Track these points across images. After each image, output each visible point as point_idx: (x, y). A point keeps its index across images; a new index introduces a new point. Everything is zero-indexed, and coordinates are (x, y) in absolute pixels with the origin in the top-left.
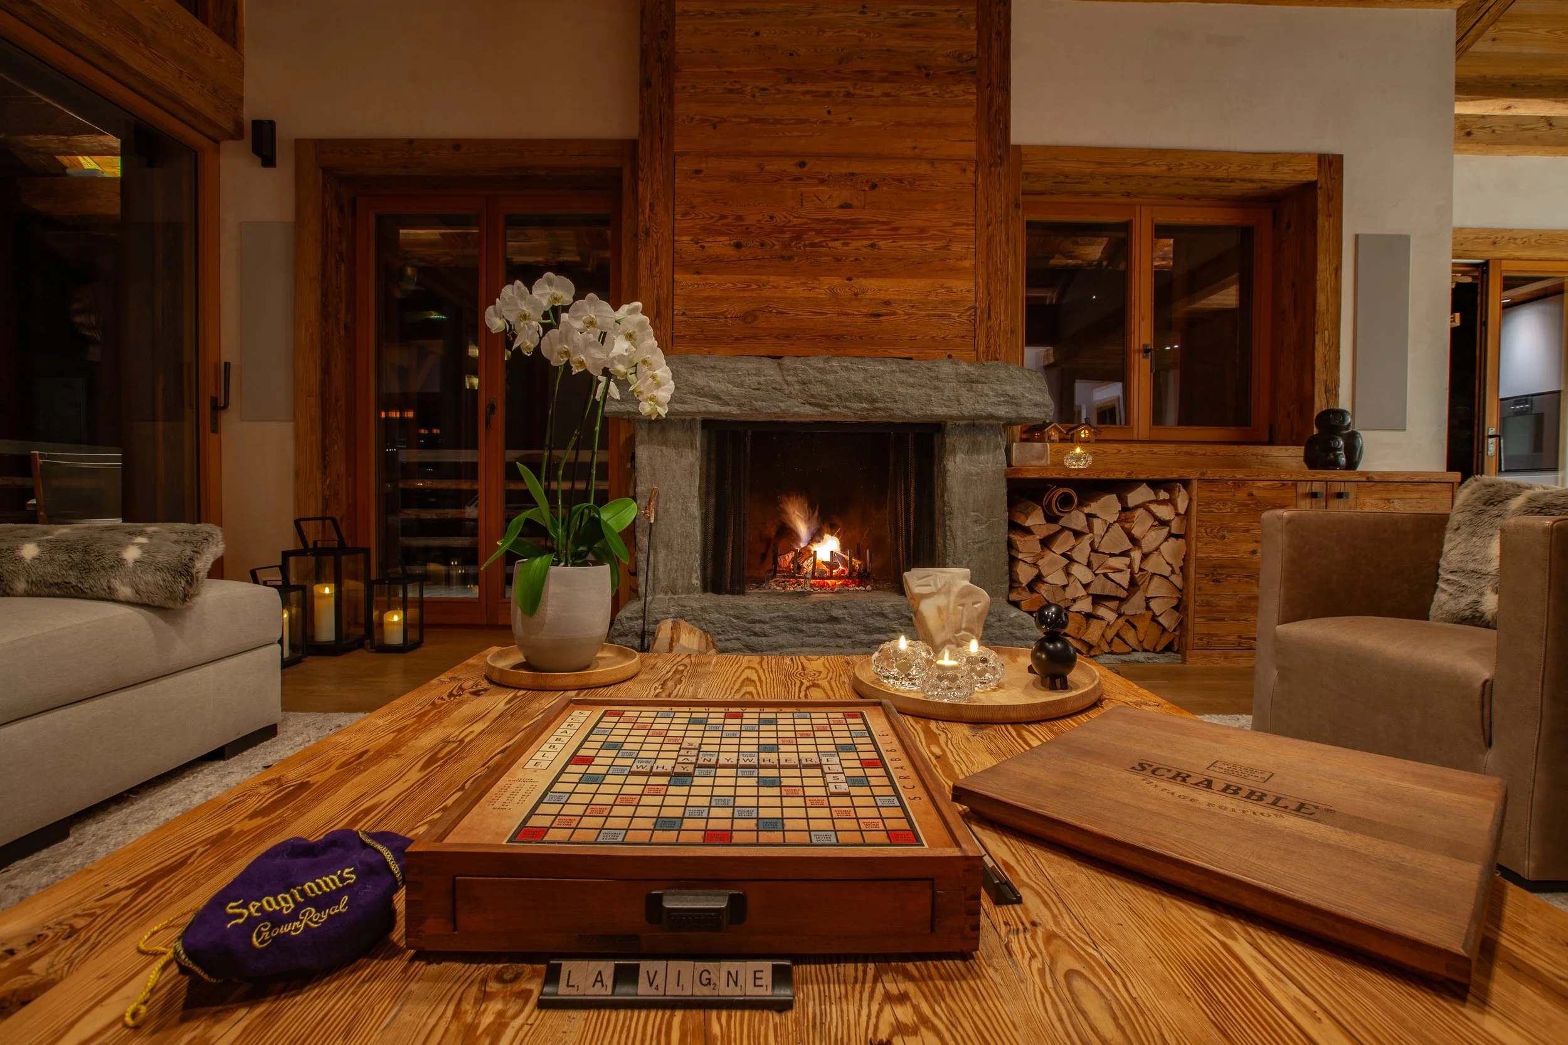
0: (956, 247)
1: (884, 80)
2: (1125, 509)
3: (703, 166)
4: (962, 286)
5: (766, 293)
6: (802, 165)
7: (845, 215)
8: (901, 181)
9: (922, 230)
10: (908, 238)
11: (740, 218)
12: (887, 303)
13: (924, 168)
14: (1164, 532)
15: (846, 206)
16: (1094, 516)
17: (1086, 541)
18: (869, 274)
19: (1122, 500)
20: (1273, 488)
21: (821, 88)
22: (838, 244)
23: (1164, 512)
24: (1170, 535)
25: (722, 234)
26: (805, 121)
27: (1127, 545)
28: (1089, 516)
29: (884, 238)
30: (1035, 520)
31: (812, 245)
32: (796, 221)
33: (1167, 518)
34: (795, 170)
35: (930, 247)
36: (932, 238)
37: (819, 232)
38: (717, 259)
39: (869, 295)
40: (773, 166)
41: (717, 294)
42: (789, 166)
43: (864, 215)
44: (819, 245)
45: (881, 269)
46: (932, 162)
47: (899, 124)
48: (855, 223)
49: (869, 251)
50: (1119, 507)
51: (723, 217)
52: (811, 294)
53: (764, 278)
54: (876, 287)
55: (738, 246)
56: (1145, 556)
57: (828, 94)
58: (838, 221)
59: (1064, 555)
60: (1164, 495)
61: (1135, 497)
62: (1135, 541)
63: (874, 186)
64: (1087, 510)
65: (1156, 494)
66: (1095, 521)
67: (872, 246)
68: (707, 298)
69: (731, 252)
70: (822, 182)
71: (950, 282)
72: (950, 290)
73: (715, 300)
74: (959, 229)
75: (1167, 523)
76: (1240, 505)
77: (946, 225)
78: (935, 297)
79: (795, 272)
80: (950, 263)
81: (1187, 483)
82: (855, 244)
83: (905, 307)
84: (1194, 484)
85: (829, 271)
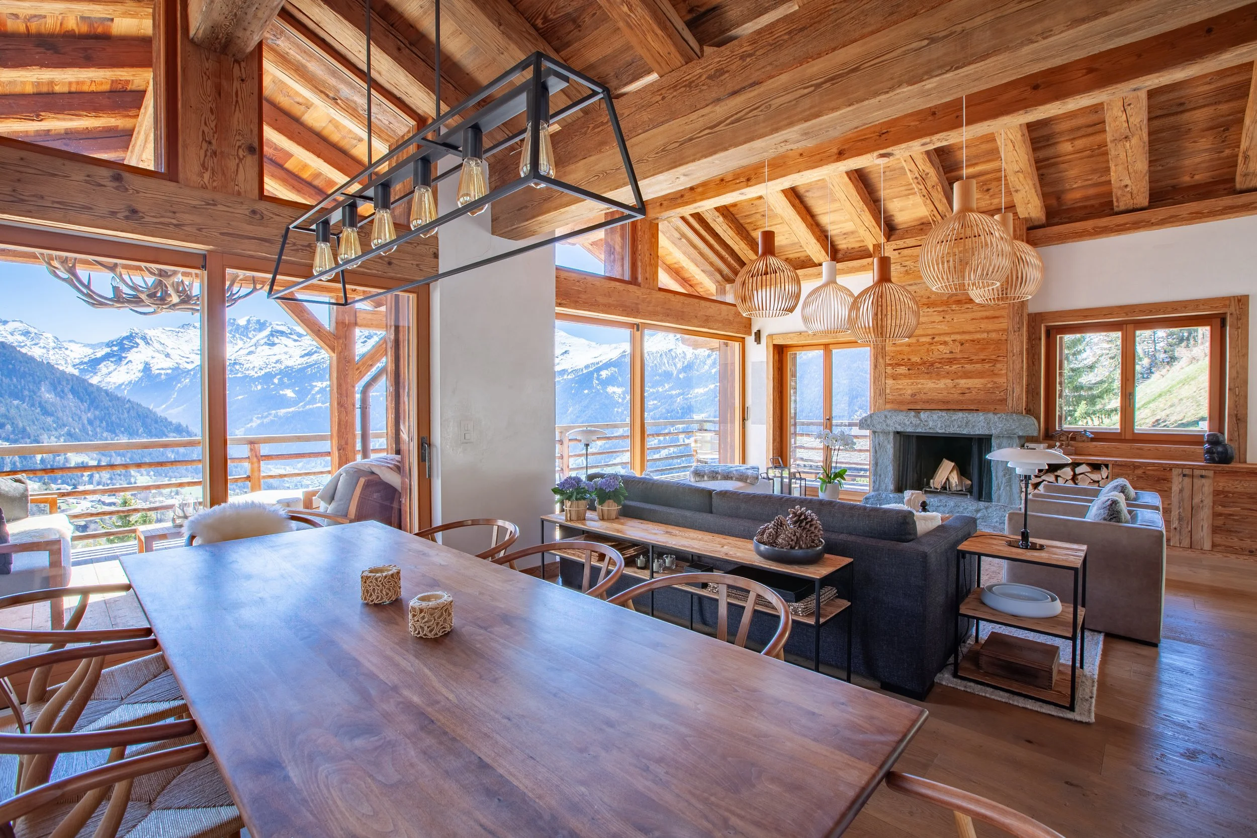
0: (998, 366)
1: (966, 303)
2: (1075, 474)
4: (1002, 381)
5: (919, 386)
6: (933, 338)
7: (950, 356)
8: (973, 341)
9: (984, 360)
10: (977, 363)
11: (909, 359)
12: (969, 389)
13: (985, 335)
15: (951, 352)
16: (1060, 476)
18: (961, 377)
19: (1073, 470)
20: (1156, 470)
21: (941, 309)
22: (947, 367)
23: (1096, 477)
25: (903, 365)
26: (934, 322)
28: (1057, 477)
29: (967, 363)
31: (937, 368)
32: (930, 360)
33: (1097, 479)
34: (930, 340)
35: (987, 366)
36: (988, 362)
37: (940, 363)
38: (901, 374)
39: (960, 386)
40: (923, 339)
41: (901, 387)
42: (928, 339)
43: (958, 356)
44: (940, 368)
45: (967, 375)
46: (987, 332)
47: (973, 319)
48: (955, 359)
49: (960, 369)
50: (1072, 473)
51: (903, 359)
52: (937, 386)
53: (919, 381)
54: (965, 383)
55: (909, 369)
57: (943, 311)
58: (948, 358)
60: (1095, 470)
61: (1079, 470)
63: (962, 344)
64: (1056, 474)
65: (1091, 469)
66: (1059, 478)
67: (962, 367)
68: (897, 388)
69: (906, 372)
70: (941, 344)
71: (996, 380)
72: (995, 383)
73: (900, 389)
74: (999, 359)
75: (1098, 482)
76: (1138, 477)
77: (993, 357)
78: (989, 385)
79: (930, 378)
80: (996, 372)
81: (1107, 466)
82: (955, 367)
83: (976, 390)
84: (1110, 466)
85: (944, 377)
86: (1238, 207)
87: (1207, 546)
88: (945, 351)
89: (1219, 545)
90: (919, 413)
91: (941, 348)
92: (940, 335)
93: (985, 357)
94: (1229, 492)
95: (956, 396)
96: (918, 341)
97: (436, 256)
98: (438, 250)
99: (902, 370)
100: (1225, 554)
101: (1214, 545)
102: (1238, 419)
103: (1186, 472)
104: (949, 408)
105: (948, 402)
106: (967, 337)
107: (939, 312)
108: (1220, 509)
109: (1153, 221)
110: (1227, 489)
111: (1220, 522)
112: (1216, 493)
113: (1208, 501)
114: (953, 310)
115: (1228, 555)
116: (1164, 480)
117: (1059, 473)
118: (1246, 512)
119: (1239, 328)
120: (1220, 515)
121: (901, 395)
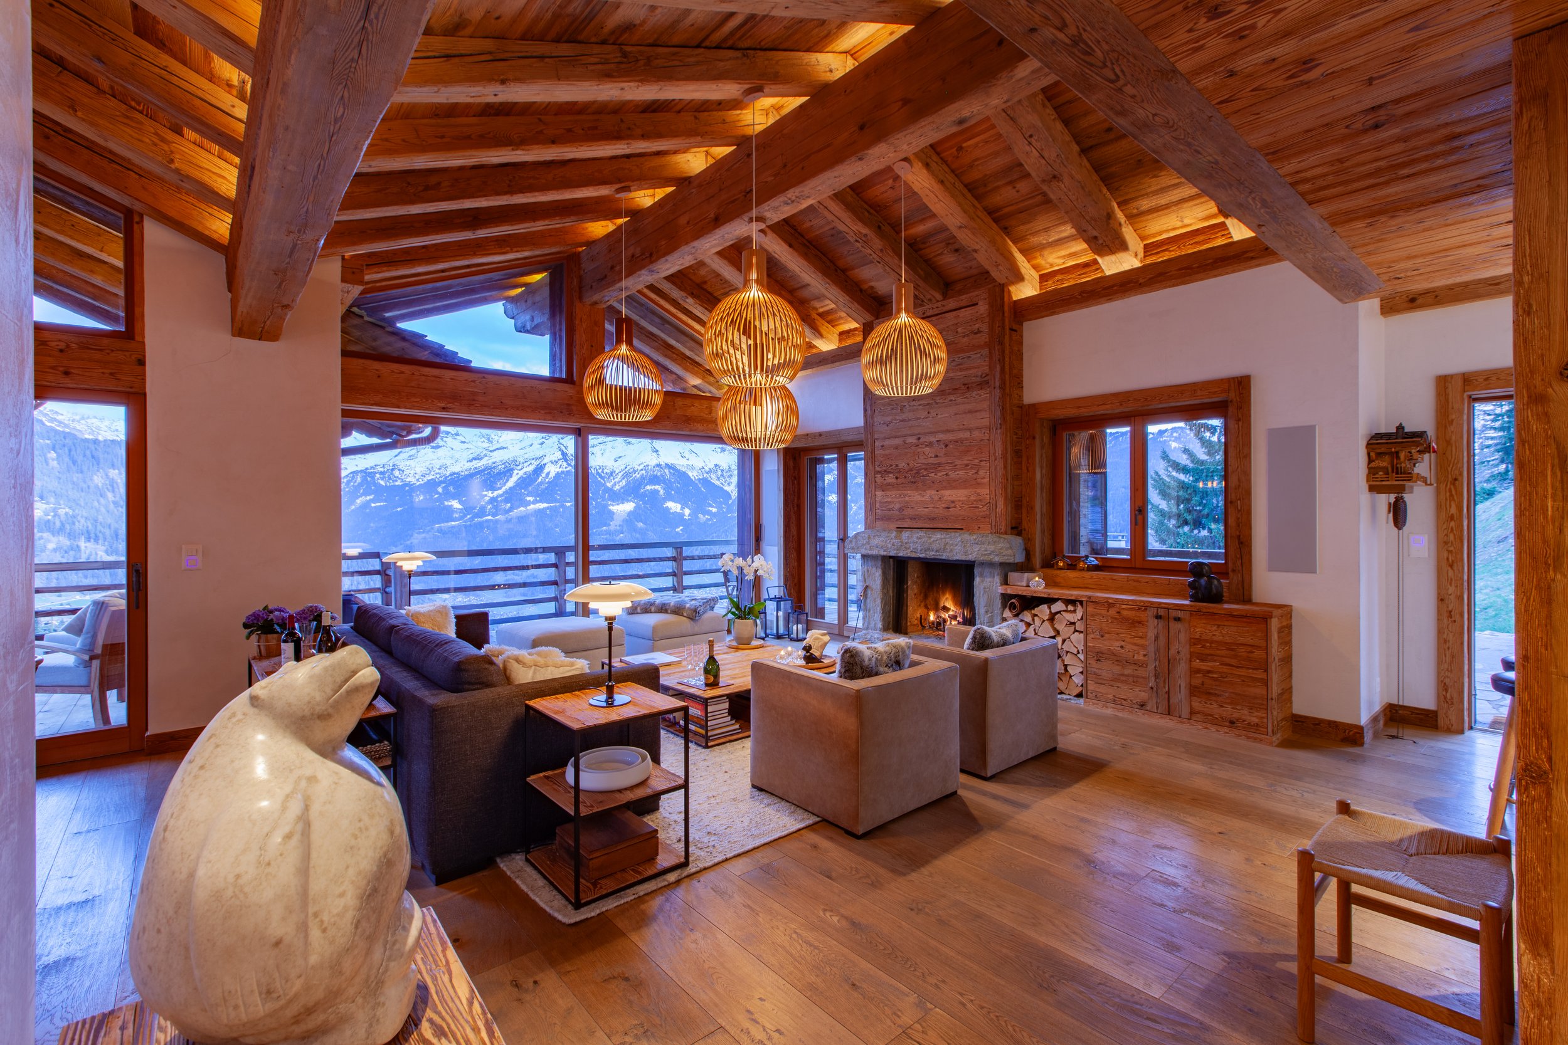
0: (981, 472)
2: (1051, 614)
4: (984, 492)
5: (907, 499)
6: (919, 439)
7: (936, 461)
8: (957, 442)
9: (967, 465)
10: (961, 469)
11: (897, 465)
12: (953, 502)
13: (967, 435)
14: (1072, 628)
15: (936, 456)
16: (1037, 615)
17: (1032, 628)
18: (945, 488)
19: (1050, 609)
21: (926, 402)
22: (933, 475)
23: (1071, 617)
24: (1076, 631)
25: (891, 473)
26: (919, 418)
27: (1055, 633)
28: (1034, 616)
29: (951, 470)
31: (923, 476)
32: (916, 465)
33: (1073, 621)
34: (916, 441)
35: (970, 473)
36: (971, 468)
37: (926, 469)
38: (889, 484)
39: (945, 498)
40: (909, 440)
41: (889, 500)
42: (914, 440)
43: (943, 460)
44: (926, 476)
45: (952, 485)
46: (970, 430)
47: (956, 414)
48: (939, 464)
49: (945, 477)
50: (1048, 612)
51: (892, 465)
52: (923, 499)
53: (906, 492)
54: (949, 494)
55: (897, 478)
56: (1064, 641)
57: (928, 404)
58: (933, 464)
60: (1070, 608)
61: (1056, 608)
62: (1058, 633)
63: (946, 446)
64: (1033, 612)
65: (1067, 606)
66: (1036, 618)
67: (947, 474)
68: (886, 502)
69: (894, 481)
70: (926, 446)
71: (978, 491)
72: (978, 494)
73: (888, 502)
74: (983, 464)
75: (1073, 623)
76: (1112, 618)
77: (976, 462)
78: (972, 498)
79: (917, 489)
80: (979, 480)
81: (1081, 603)
82: (940, 474)
83: (960, 504)
84: (1084, 603)
85: (930, 488)
86: (1229, 258)
87: (1185, 712)
88: (930, 455)
89: (1198, 713)
90: (901, 532)
91: (927, 450)
92: (925, 434)
93: (968, 462)
94: (1206, 641)
95: (941, 511)
96: (904, 441)
97: (142, 362)
98: (144, 356)
99: (890, 479)
100: (1205, 725)
101: (1192, 713)
102: (1241, 543)
103: (1161, 612)
104: (935, 526)
105: (934, 519)
106: (951, 436)
107: (924, 405)
108: (1197, 664)
109: (1141, 281)
110: (1204, 637)
111: (1197, 681)
112: (1193, 642)
113: (1185, 652)
114: (937, 403)
115: (1208, 726)
116: (1139, 623)
117: (1036, 611)
118: (1225, 669)
119: (1239, 420)
120: (1198, 671)
121: (889, 510)
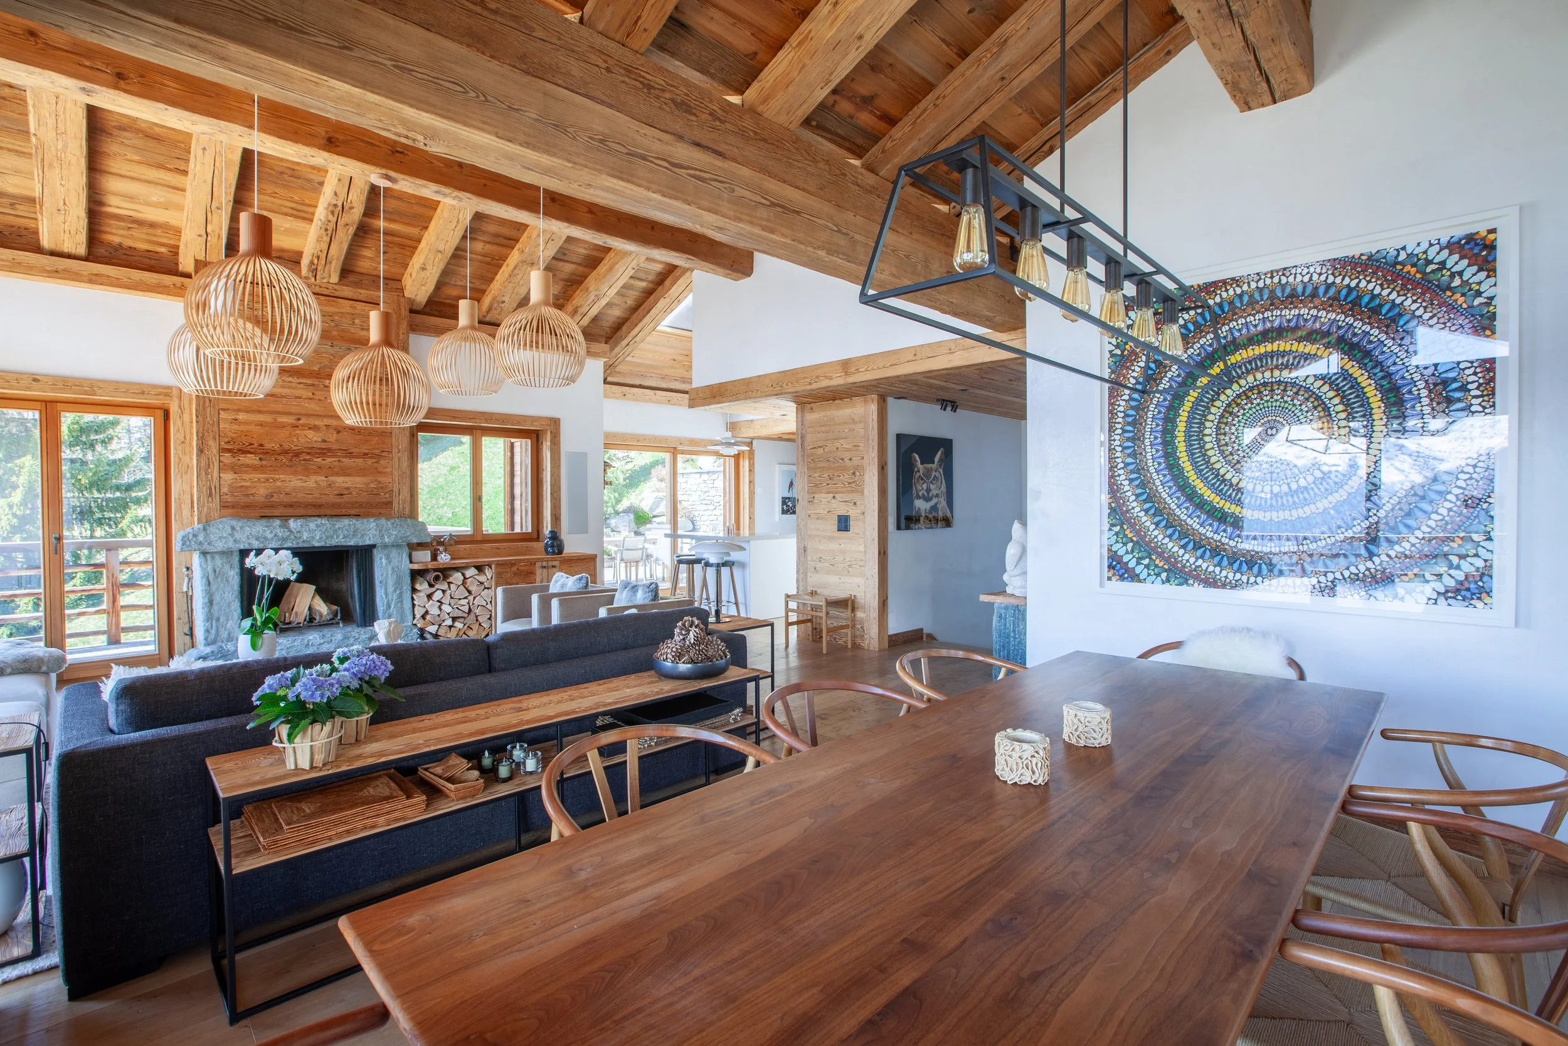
0: (383, 463)
2: (465, 578)
3: (238, 417)
4: (387, 481)
5: (278, 484)
6: (299, 419)
7: (324, 446)
8: (353, 430)
9: (365, 454)
10: (357, 457)
11: (261, 445)
12: (348, 489)
14: (483, 587)
17: (448, 594)
18: (337, 474)
19: (463, 575)
20: (526, 566)
21: (309, 382)
22: (319, 460)
23: (481, 579)
24: (485, 588)
25: (250, 453)
26: (300, 398)
27: (467, 594)
28: (449, 583)
29: (345, 457)
30: (422, 586)
31: (304, 460)
32: (294, 448)
33: (483, 581)
34: (295, 422)
35: (370, 462)
36: (371, 458)
37: (309, 454)
38: (248, 466)
39: (337, 485)
40: (283, 419)
41: (249, 484)
42: (290, 420)
43: (335, 447)
44: (309, 460)
45: (344, 472)
48: (329, 450)
49: (337, 463)
50: (462, 578)
51: (251, 444)
52: (305, 484)
53: (277, 476)
54: (342, 481)
55: (261, 460)
56: (474, 598)
57: (313, 385)
58: (320, 449)
59: (438, 601)
60: (481, 571)
61: (468, 574)
62: (470, 592)
63: (339, 432)
64: (447, 581)
65: (477, 571)
66: (452, 585)
67: (339, 461)
68: (242, 486)
69: (257, 462)
70: (310, 428)
71: (380, 479)
72: (379, 482)
73: (247, 487)
74: (384, 454)
76: (513, 573)
77: (377, 452)
78: (372, 485)
79: (295, 473)
80: (380, 469)
81: (491, 567)
82: (329, 460)
83: (357, 490)
84: (493, 567)
85: (315, 473)
88: (315, 439)
90: (286, 521)
91: (311, 434)
92: (308, 415)
93: (367, 451)
95: (331, 498)
96: (275, 420)
99: (250, 459)
103: (543, 564)
104: (322, 513)
105: (320, 506)
107: (306, 385)
116: (531, 573)
117: (449, 579)
121: (247, 495)
